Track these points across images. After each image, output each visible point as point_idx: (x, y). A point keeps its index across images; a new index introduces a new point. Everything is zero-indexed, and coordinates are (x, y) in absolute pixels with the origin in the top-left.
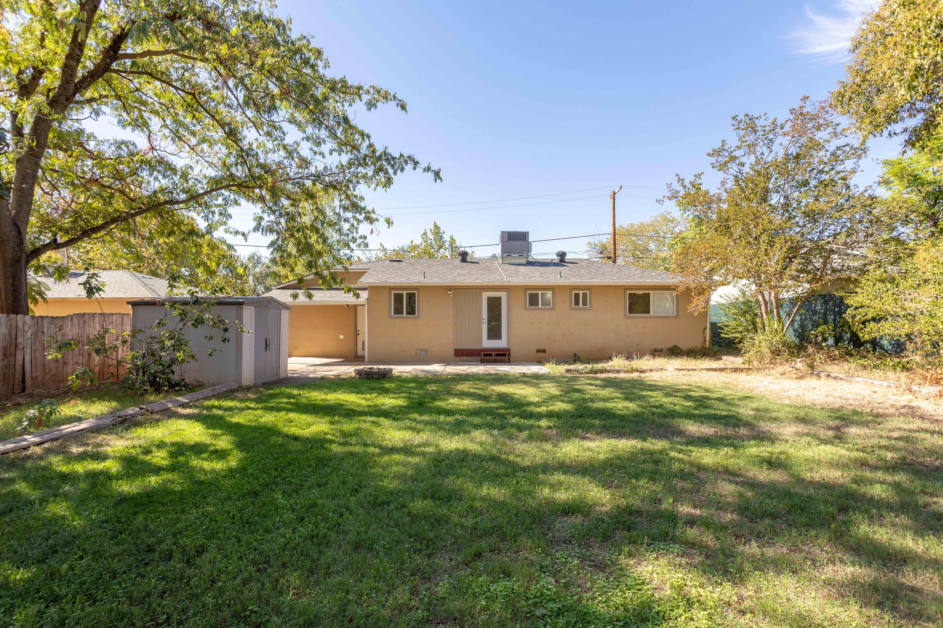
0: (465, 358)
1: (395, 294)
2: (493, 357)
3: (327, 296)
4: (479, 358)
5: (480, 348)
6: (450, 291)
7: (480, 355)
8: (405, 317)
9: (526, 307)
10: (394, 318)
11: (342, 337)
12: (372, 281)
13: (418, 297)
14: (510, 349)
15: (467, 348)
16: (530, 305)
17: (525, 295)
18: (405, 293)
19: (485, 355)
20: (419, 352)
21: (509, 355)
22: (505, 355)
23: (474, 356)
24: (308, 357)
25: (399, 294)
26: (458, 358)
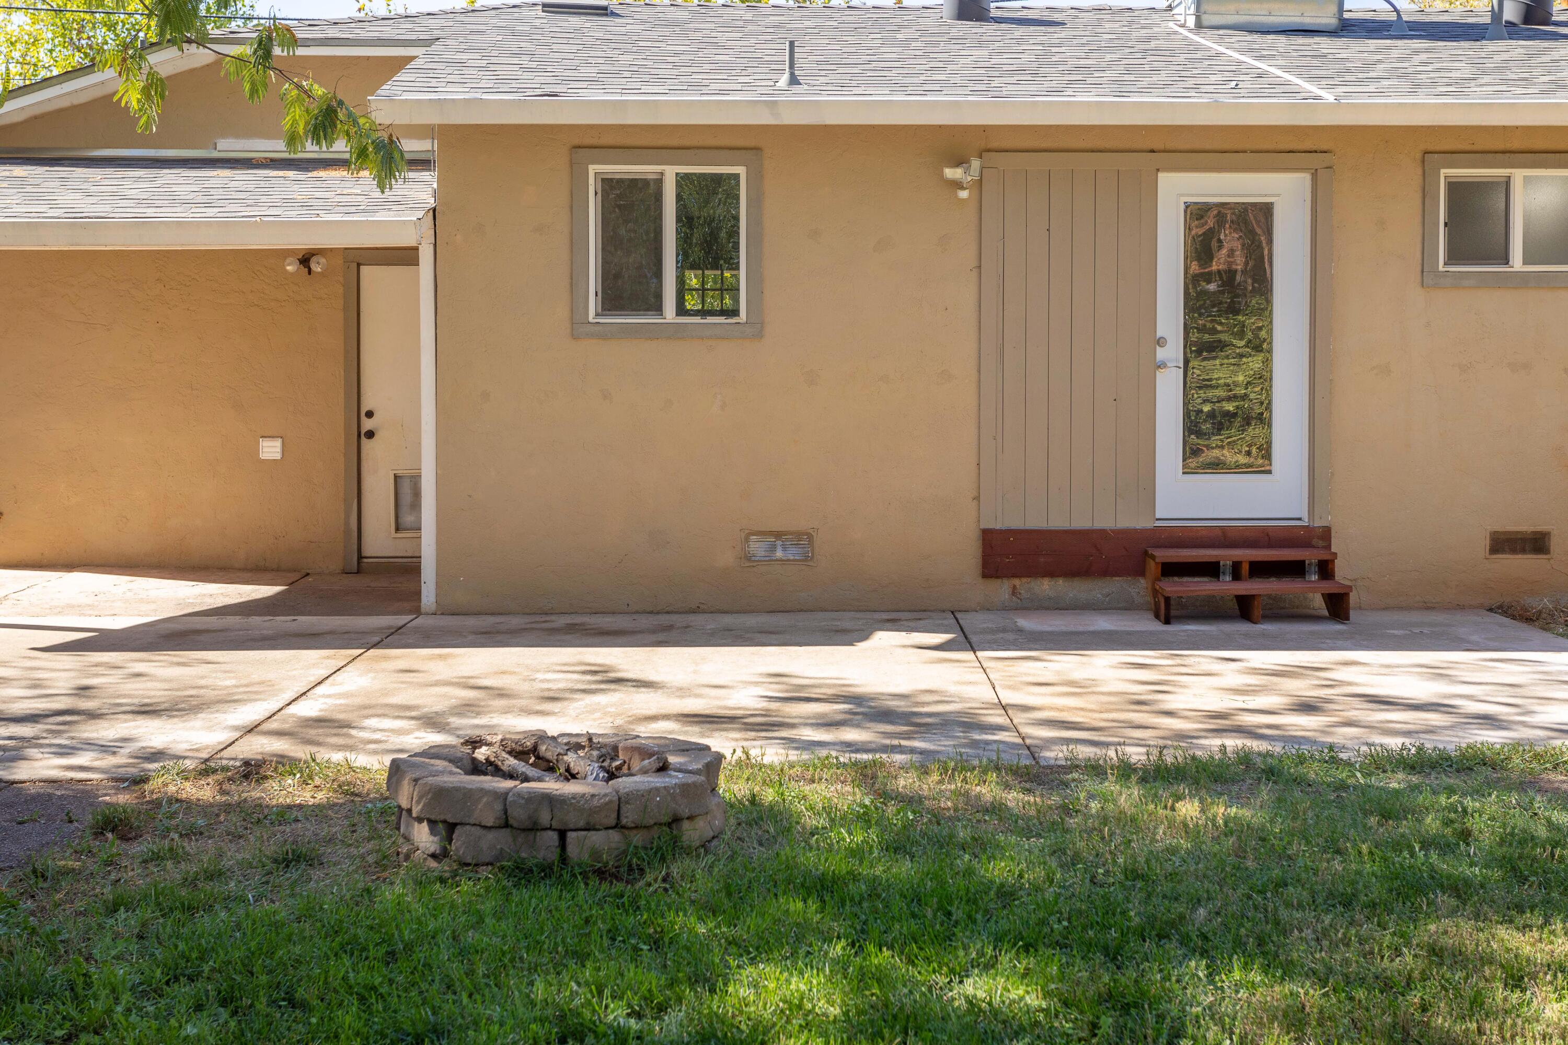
0: (1045, 587)
1: (609, 185)
2: (1226, 587)
3: (174, 200)
4: (1139, 588)
5: (1143, 523)
6: (960, 161)
7: (1139, 571)
8: (674, 332)
9: (1426, 270)
10: (605, 334)
11: (271, 450)
12: (458, 93)
13: (756, 202)
14: (1326, 534)
15: (1058, 522)
16: (1454, 257)
17: (1426, 194)
18: (670, 173)
19: (1171, 570)
20: (757, 547)
21: (1326, 569)
22: (1296, 569)
23: (1106, 572)
24: (69, 566)
25: (635, 185)
26: (1001, 589)
